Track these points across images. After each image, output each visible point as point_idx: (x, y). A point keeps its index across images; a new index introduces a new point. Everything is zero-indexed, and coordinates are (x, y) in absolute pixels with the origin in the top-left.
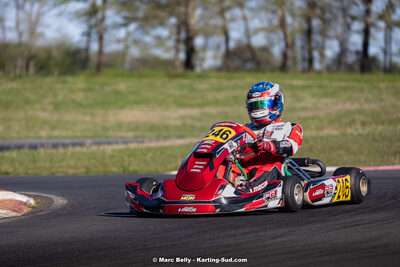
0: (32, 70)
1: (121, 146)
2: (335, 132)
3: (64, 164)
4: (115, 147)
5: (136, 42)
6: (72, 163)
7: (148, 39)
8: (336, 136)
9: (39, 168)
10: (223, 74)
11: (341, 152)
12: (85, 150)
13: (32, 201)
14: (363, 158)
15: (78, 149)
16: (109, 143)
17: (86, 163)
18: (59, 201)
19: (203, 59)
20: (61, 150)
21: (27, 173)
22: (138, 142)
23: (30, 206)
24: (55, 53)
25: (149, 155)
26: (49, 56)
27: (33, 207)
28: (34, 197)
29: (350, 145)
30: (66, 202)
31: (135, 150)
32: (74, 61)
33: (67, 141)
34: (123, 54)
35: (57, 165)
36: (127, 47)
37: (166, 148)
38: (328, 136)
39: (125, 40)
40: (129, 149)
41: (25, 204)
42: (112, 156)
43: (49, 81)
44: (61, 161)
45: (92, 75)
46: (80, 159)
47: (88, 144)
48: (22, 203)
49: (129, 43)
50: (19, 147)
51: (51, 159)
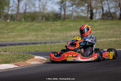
0: (44, 20)
3: (55, 48)
5: (75, 11)
6: (57, 48)
7: (79, 10)
9: (47, 49)
10: (102, 20)
12: (61, 44)
13: (46, 59)
15: (59, 43)
17: (61, 48)
19: (96, 16)
20: (54, 44)
21: (44, 51)
23: (45, 60)
24: (51, 15)
26: (49, 16)
27: (46, 61)
28: (46, 58)
32: (57, 17)
33: (55, 41)
34: (72, 15)
35: (53, 48)
36: (73, 13)
39: (72, 10)
43: (49, 23)
45: (62, 21)
46: (59, 46)
47: (62, 42)
48: (43, 59)
49: (73, 11)
50: (41, 43)
51: (51, 47)
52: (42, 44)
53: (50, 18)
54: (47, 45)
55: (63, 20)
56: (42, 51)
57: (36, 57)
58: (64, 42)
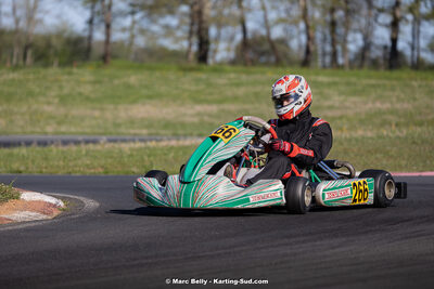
1: (138, 145)
2: (369, 134)
3: (80, 162)
4: (132, 145)
5: (143, 32)
6: (88, 162)
7: (155, 28)
8: (372, 138)
9: (52, 167)
10: (240, 68)
11: (378, 155)
13: (61, 204)
14: (403, 163)
15: (91, 146)
16: (124, 141)
17: (103, 162)
18: (91, 204)
19: (215, 51)
20: (74, 148)
21: (41, 172)
22: (157, 141)
23: (61, 208)
24: (55, 42)
25: (172, 155)
26: (49, 46)
27: (64, 210)
28: (63, 199)
29: (388, 148)
30: (97, 204)
31: (154, 149)
32: (75, 51)
33: (80, 138)
34: (130, 44)
35: (71, 164)
36: (133, 37)
37: (187, 147)
38: (363, 137)
39: (131, 28)
40: (148, 148)
41: (55, 206)
42: (131, 155)
44: (75, 159)
45: (99, 66)
46: (96, 157)
47: (102, 142)
48: (51, 204)
49: (135, 31)
50: (28, 144)
51: (65, 158)
52: (30, 148)
53: (52, 52)
54: (51, 151)
55: (101, 62)
56: (36, 174)
57: (27, 196)
58: (110, 141)
